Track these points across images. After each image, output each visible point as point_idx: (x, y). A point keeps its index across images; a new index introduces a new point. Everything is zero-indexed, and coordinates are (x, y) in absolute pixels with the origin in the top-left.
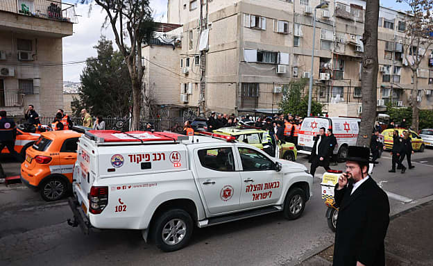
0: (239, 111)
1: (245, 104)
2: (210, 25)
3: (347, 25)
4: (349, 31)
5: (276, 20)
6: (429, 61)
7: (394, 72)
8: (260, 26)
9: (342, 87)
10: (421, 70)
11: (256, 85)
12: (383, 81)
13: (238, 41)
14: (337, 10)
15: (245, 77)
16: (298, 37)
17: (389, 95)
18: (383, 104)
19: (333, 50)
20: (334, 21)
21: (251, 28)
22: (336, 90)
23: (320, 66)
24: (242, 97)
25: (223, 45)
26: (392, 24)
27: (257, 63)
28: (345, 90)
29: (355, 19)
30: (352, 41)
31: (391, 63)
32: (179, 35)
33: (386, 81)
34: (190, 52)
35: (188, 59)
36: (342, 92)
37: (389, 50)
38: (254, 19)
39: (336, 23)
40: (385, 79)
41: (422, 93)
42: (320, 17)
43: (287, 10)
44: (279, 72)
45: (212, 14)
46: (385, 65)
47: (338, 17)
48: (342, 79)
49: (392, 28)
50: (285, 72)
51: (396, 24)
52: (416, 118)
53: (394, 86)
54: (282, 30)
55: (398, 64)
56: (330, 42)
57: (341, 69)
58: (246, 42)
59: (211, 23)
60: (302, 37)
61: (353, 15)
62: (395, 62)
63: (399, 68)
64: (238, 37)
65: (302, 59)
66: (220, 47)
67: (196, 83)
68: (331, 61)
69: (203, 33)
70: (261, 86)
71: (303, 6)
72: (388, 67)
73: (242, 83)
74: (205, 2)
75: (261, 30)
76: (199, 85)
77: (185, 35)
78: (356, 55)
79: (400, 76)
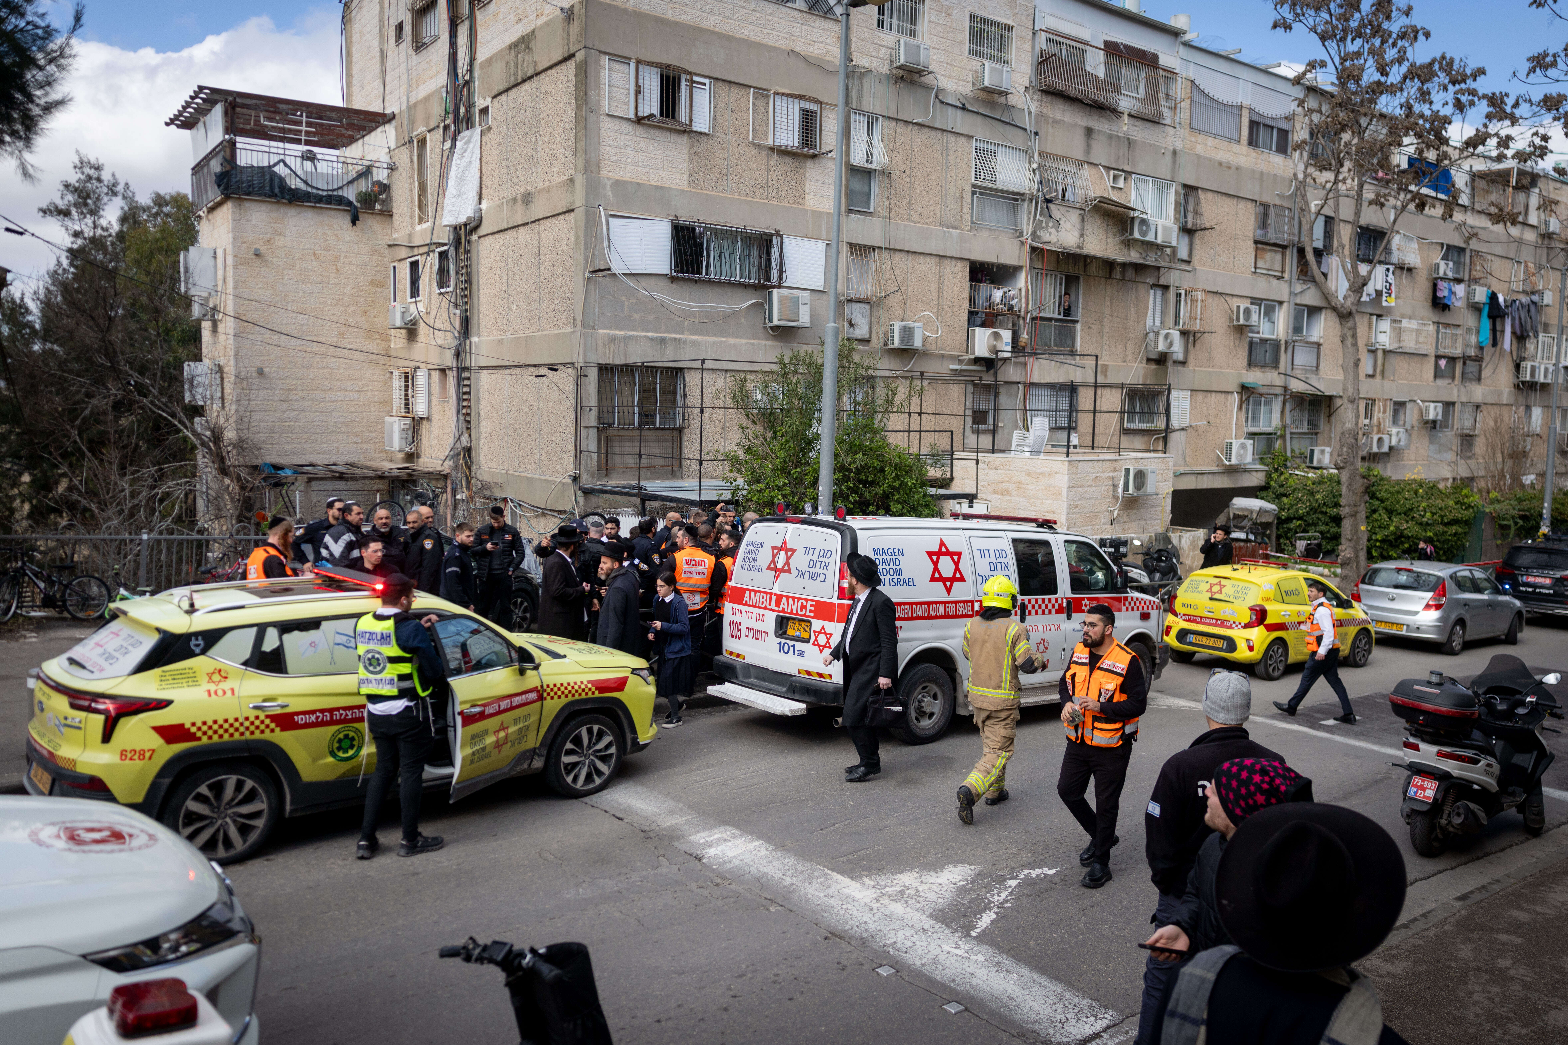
0: (587, 492)
1: (616, 461)
2: (484, 111)
3: (1089, 132)
4: (1101, 153)
5: (762, 93)
6: (1435, 286)
7: (1297, 330)
8: (683, 116)
9: (1072, 389)
10: (1405, 323)
11: (675, 373)
12: (1251, 364)
13: (580, 180)
14: (1044, 62)
15: (613, 339)
16: (866, 174)
17: (1276, 421)
18: (1249, 458)
19: (1027, 228)
20: (1034, 107)
21: (639, 121)
22: (1042, 400)
23: (972, 301)
24: (604, 428)
25: (527, 198)
26: (1284, 134)
27: (673, 279)
28: (1085, 399)
29: (1125, 104)
30: (1114, 196)
31: (1280, 290)
32: (385, 158)
33: (1263, 366)
34: (421, 232)
35: (414, 265)
36: (1073, 409)
37: (1272, 237)
38: (652, 83)
39: (1041, 117)
40: (1259, 353)
41: (1411, 416)
42: (966, 89)
43: (814, 51)
44: (776, 322)
45: (490, 61)
46: (1255, 301)
47: (1051, 93)
48: (1073, 353)
49: (1282, 149)
50: (804, 319)
51: (1301, 133)
52: (1354, 515)
53: (1296, 386)
54: (791, 138)
55: (1311, 298)
56: (1014, 198)
57: (1067, 312)
58: (617, 183)
59: (487, 102)
60: (885, 173)
61: (1117, 90)
62: (1298, 287)
63: (1313, 311)
64: (580, 162)
65: (886, 267)
66: (519, 206)
67: (443, 371)
68: (1022, 280)
69: (459, 144)
70: (693, 381)
71: (888, 38)
72: (1269, 307)
73: (605, 370)
74: (464, 9)
75: (687, 131)
76: (452, 377)
77: (404, 158)
78: (1134, 256)
79: (1319, 345)
